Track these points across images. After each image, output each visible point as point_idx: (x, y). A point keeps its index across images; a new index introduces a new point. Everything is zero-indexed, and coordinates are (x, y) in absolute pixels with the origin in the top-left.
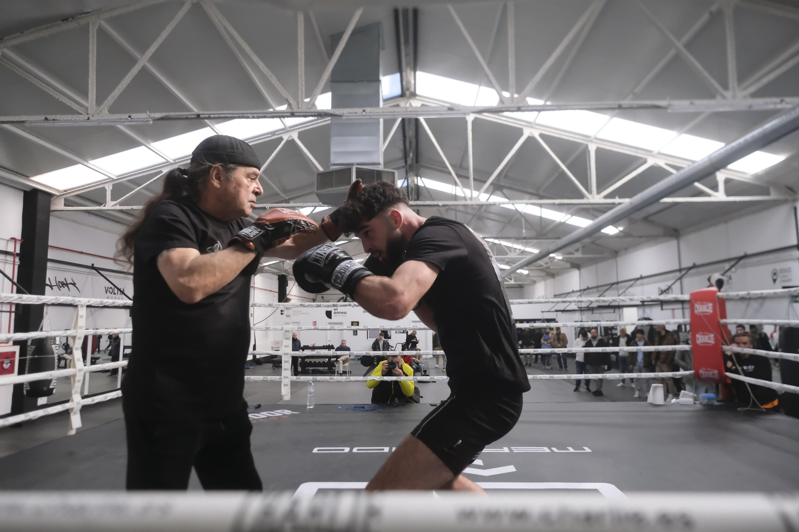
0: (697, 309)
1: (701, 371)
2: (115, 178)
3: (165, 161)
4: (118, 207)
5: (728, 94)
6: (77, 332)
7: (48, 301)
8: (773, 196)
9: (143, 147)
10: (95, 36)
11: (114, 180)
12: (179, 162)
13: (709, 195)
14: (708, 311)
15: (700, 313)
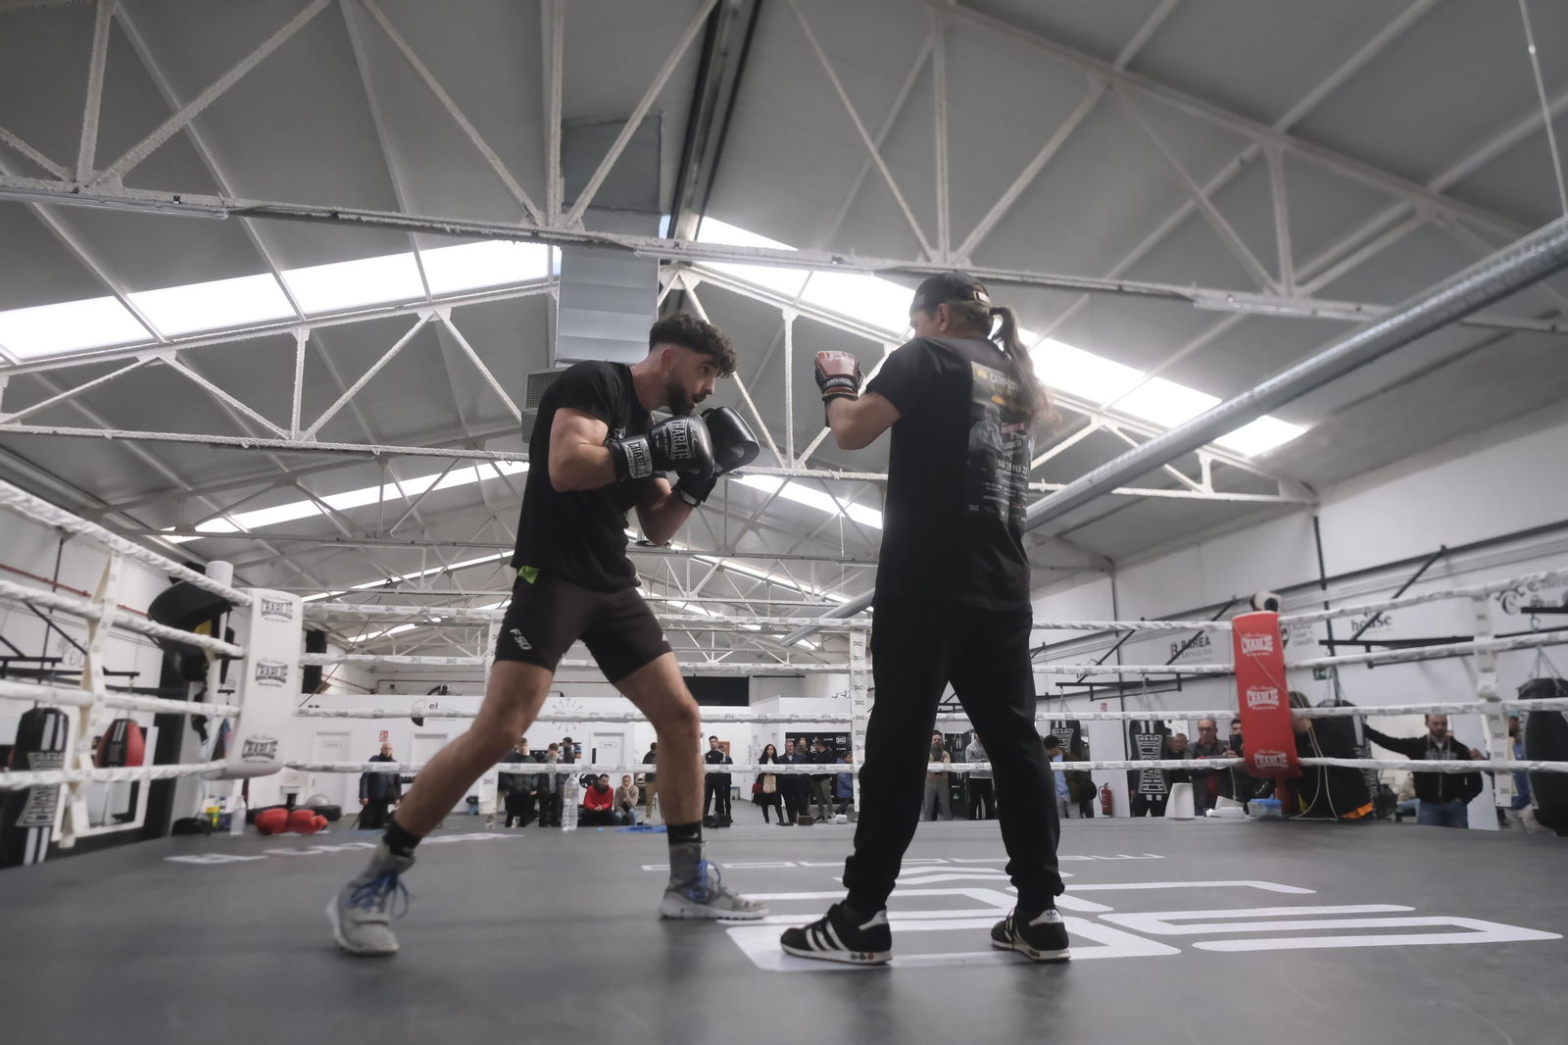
0: (1245, 646)
1: (1257, 756)
2: (18, 363)
3: (148, 336)
4: (18, 427)
5: (1281, 288)
8: (1283, 497)
9: (112, 299)
10: (107, 29)
11: (14, 367)
12: (180, 343)
13: (1188, 488)
14: (1266, 648)
15: (1250, 652)
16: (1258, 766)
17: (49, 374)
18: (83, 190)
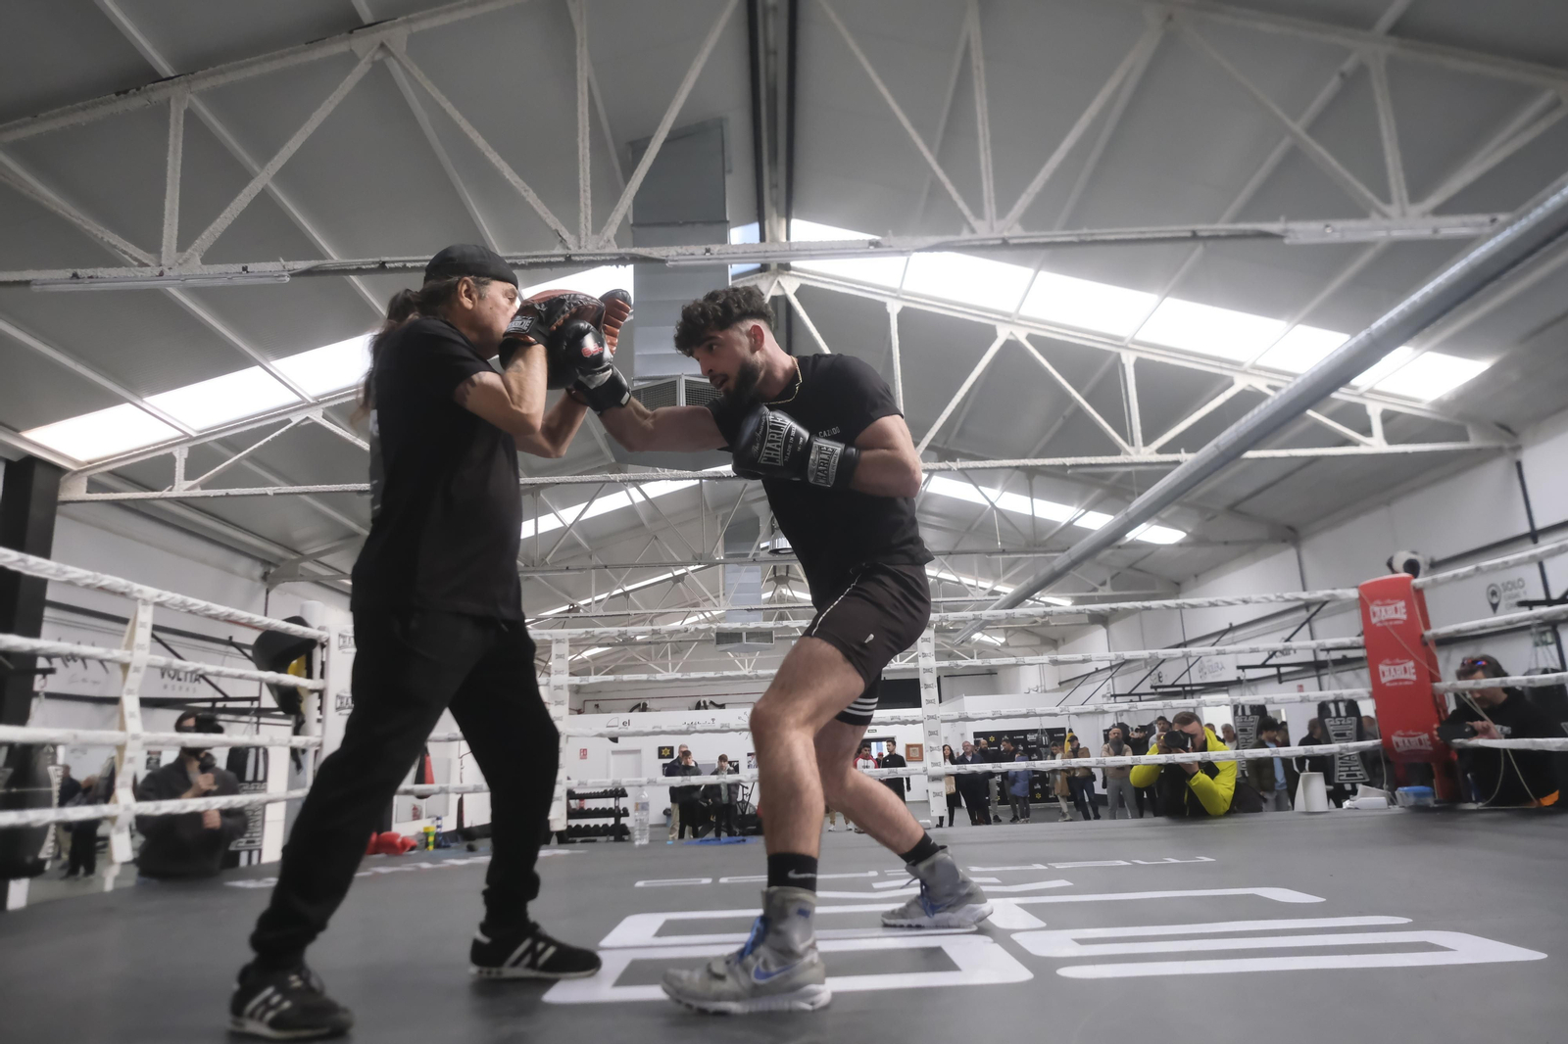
0: (1374, 614)
1: (1395, 739)
2: (194, 435)
3: (298, 399)
4: (199, 492)
5: (1393, 210)
6: (131, 655)
7: (78, 579)
8: (1474, 443)
9: (257, 369)
10: (182, 122)
11: (192, 439)
12: (325, 401)
13: (1356, 444)
14: (1398, 616)
15: (1381, 622)
16: (1398, 750)
17: (220, 441)
18: (167, 272)
